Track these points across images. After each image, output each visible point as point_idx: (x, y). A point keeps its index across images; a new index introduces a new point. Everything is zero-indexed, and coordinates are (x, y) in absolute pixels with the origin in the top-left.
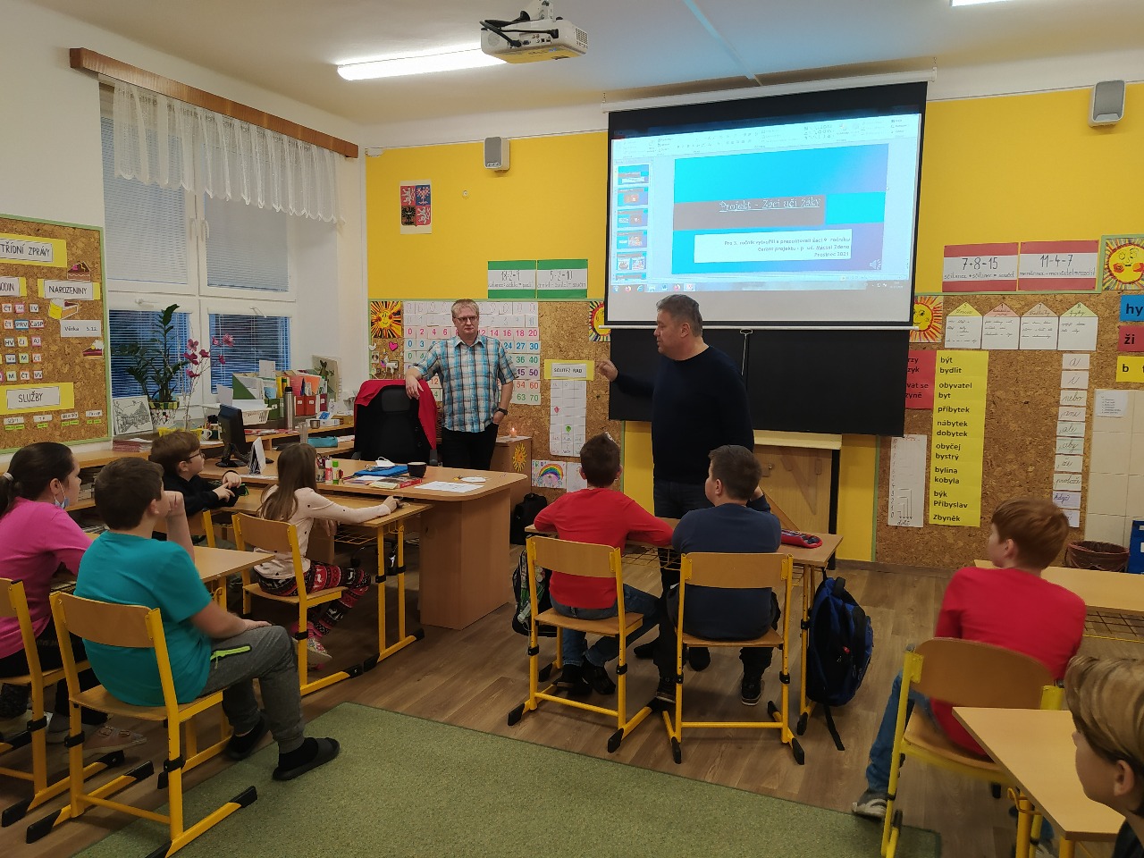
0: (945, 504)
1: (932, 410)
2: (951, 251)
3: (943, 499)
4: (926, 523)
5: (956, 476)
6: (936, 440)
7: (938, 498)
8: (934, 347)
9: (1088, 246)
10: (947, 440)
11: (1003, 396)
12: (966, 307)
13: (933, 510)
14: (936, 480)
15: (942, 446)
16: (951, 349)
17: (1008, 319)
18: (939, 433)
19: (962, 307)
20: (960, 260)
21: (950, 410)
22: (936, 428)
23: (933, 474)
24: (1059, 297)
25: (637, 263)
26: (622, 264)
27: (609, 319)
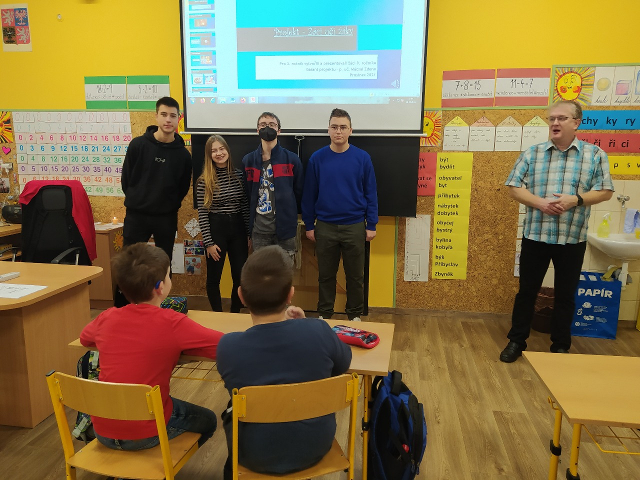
0: (443, 264)
1: (434, 196)
2: (448, 76)
3: (442, 261)
4: (430, 278)
5: (451, 244)
6: (437, 218)
7: (438, 261)
8: (436, 150)
9: (543, 73)
10: (445, 218)
11: (483, 185)
12: (458, 120)
13: (435, 269)
14: (437, 247)
15: (441, 223)
16: (447, 151)
17: (488, 129)
18: (439, 213)
19: (455, 120)
20: (453, 83)
21: (446, 195)
22: (437, 209)
23: (435, 243)
24: (523, 112)
25: (209, 79)
26: (196, 79)
27: (188, 127)
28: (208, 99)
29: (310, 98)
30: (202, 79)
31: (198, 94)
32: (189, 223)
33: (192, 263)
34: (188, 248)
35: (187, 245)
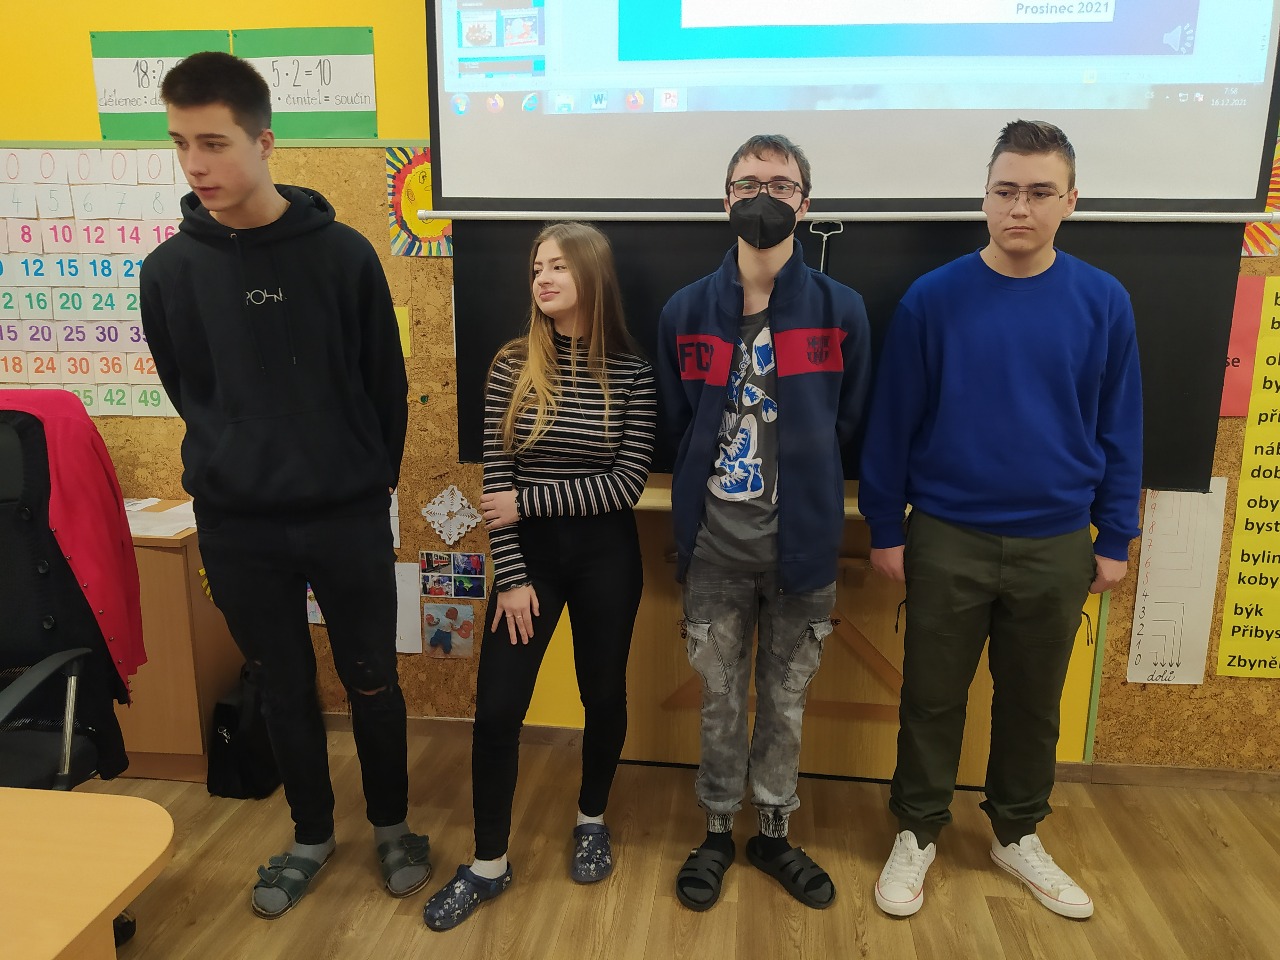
0: (1257, 632)
1: (1244, 417)
3: (1254, 621)
4: (1210, 675)
6: (1249, 488)
7: (1241, 621)
8: (1262, 267)
13: (1230, 645)
14: (1241, 580)
15: (1262, 503)
18: (1257, 473)
22: (1250, 460)
23: (1237, 566)
25: (518, 27)
26: (473, 30)
27: (445, 194)
28: (513, 98)
29: (869, 91)
30: (492, 29)
31: (478, 83)
32: (437, 500)
33: (445, 622)
34: (434, 576)
35: (428, 565)
